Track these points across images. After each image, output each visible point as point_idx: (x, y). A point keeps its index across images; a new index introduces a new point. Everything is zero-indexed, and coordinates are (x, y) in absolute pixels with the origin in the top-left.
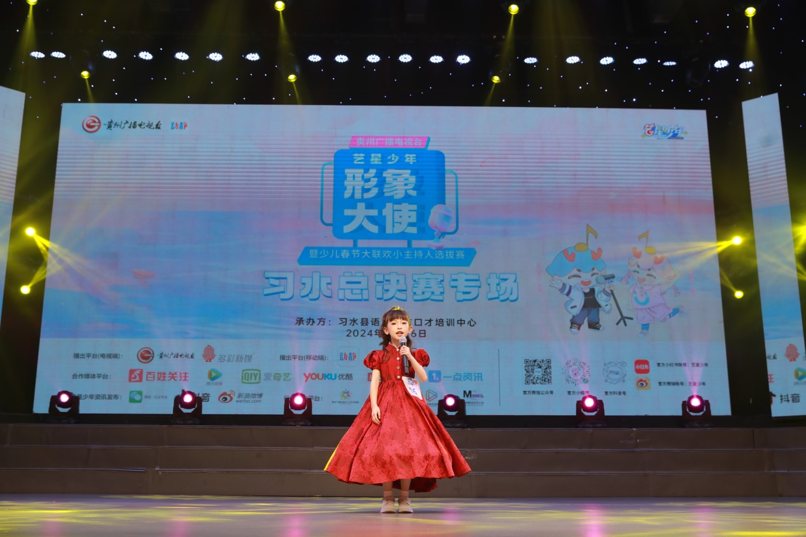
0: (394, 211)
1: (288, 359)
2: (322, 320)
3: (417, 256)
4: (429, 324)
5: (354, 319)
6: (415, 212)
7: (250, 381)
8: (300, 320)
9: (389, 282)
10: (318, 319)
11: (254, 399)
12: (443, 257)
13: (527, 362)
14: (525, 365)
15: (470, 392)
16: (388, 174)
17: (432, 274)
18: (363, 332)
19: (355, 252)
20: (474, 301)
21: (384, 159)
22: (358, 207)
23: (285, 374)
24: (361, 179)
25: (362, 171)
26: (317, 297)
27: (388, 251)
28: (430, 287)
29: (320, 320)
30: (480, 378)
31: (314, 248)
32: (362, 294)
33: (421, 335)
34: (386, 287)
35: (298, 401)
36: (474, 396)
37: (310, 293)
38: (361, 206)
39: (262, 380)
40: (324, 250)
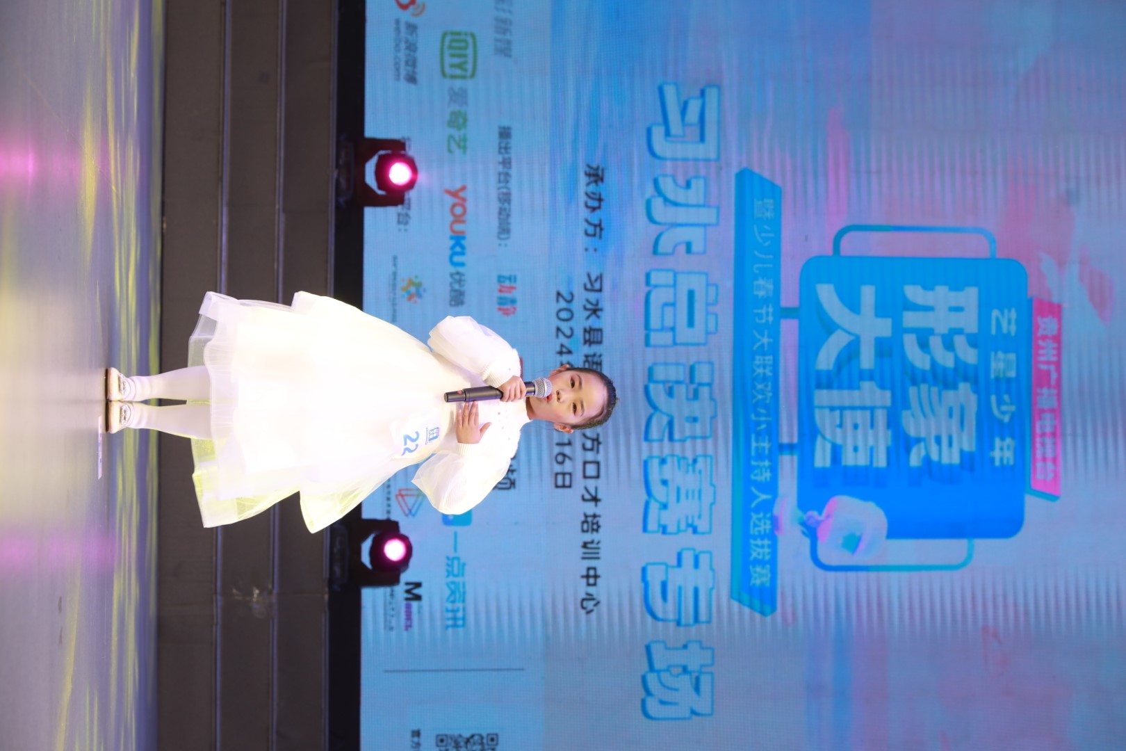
0: (872, 409)
1: (500, 148)
2: (597, 230)
3: (758, 467)
4: (587, 496)
5: (601, 310)
6: (868, 463)
7: (447, 53)
8: (596, 175)
9: (691, 395)
10: (600, 221)
11: (402, 64)
12: (752, 532)
13: (492, 740)
14: (484, 735)
15: (418, 598)
16: (964, 393)
17: (712, 504)
18: (568, 333)
19: (767, 313)
20: (644, 609)
21: (1003, 385)
22: (879, 320)
23: (465, 140)
24: (954, 325)
25: (972, 327)
26: (657, 216)
27: (770, 394)
28: (678, 499)
29: (599, 226)
30: (450, 622)
31: (778, 209)
32: (663, 329)
33: (560, 478)
34: (681, 391)
35: (399, 174)
36: (408, 607)
37: (666, 200)
38: (884, 328)
39: (448, 82)
40: (772, 235)
